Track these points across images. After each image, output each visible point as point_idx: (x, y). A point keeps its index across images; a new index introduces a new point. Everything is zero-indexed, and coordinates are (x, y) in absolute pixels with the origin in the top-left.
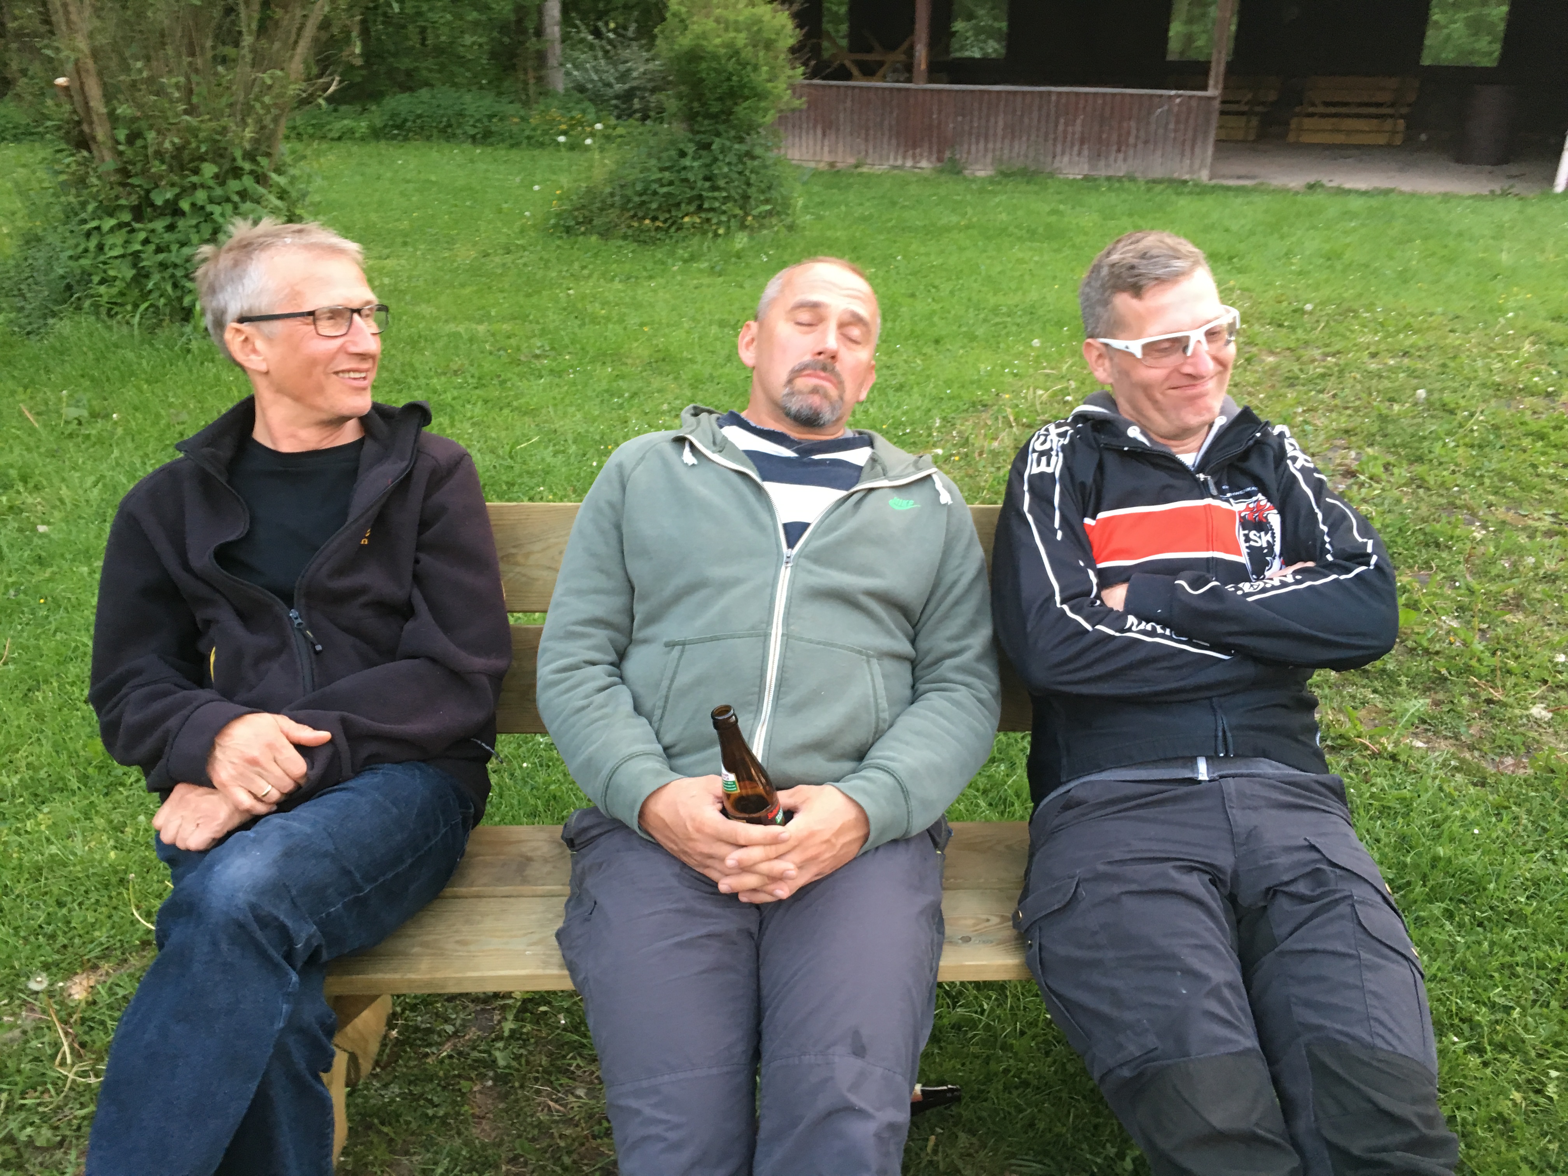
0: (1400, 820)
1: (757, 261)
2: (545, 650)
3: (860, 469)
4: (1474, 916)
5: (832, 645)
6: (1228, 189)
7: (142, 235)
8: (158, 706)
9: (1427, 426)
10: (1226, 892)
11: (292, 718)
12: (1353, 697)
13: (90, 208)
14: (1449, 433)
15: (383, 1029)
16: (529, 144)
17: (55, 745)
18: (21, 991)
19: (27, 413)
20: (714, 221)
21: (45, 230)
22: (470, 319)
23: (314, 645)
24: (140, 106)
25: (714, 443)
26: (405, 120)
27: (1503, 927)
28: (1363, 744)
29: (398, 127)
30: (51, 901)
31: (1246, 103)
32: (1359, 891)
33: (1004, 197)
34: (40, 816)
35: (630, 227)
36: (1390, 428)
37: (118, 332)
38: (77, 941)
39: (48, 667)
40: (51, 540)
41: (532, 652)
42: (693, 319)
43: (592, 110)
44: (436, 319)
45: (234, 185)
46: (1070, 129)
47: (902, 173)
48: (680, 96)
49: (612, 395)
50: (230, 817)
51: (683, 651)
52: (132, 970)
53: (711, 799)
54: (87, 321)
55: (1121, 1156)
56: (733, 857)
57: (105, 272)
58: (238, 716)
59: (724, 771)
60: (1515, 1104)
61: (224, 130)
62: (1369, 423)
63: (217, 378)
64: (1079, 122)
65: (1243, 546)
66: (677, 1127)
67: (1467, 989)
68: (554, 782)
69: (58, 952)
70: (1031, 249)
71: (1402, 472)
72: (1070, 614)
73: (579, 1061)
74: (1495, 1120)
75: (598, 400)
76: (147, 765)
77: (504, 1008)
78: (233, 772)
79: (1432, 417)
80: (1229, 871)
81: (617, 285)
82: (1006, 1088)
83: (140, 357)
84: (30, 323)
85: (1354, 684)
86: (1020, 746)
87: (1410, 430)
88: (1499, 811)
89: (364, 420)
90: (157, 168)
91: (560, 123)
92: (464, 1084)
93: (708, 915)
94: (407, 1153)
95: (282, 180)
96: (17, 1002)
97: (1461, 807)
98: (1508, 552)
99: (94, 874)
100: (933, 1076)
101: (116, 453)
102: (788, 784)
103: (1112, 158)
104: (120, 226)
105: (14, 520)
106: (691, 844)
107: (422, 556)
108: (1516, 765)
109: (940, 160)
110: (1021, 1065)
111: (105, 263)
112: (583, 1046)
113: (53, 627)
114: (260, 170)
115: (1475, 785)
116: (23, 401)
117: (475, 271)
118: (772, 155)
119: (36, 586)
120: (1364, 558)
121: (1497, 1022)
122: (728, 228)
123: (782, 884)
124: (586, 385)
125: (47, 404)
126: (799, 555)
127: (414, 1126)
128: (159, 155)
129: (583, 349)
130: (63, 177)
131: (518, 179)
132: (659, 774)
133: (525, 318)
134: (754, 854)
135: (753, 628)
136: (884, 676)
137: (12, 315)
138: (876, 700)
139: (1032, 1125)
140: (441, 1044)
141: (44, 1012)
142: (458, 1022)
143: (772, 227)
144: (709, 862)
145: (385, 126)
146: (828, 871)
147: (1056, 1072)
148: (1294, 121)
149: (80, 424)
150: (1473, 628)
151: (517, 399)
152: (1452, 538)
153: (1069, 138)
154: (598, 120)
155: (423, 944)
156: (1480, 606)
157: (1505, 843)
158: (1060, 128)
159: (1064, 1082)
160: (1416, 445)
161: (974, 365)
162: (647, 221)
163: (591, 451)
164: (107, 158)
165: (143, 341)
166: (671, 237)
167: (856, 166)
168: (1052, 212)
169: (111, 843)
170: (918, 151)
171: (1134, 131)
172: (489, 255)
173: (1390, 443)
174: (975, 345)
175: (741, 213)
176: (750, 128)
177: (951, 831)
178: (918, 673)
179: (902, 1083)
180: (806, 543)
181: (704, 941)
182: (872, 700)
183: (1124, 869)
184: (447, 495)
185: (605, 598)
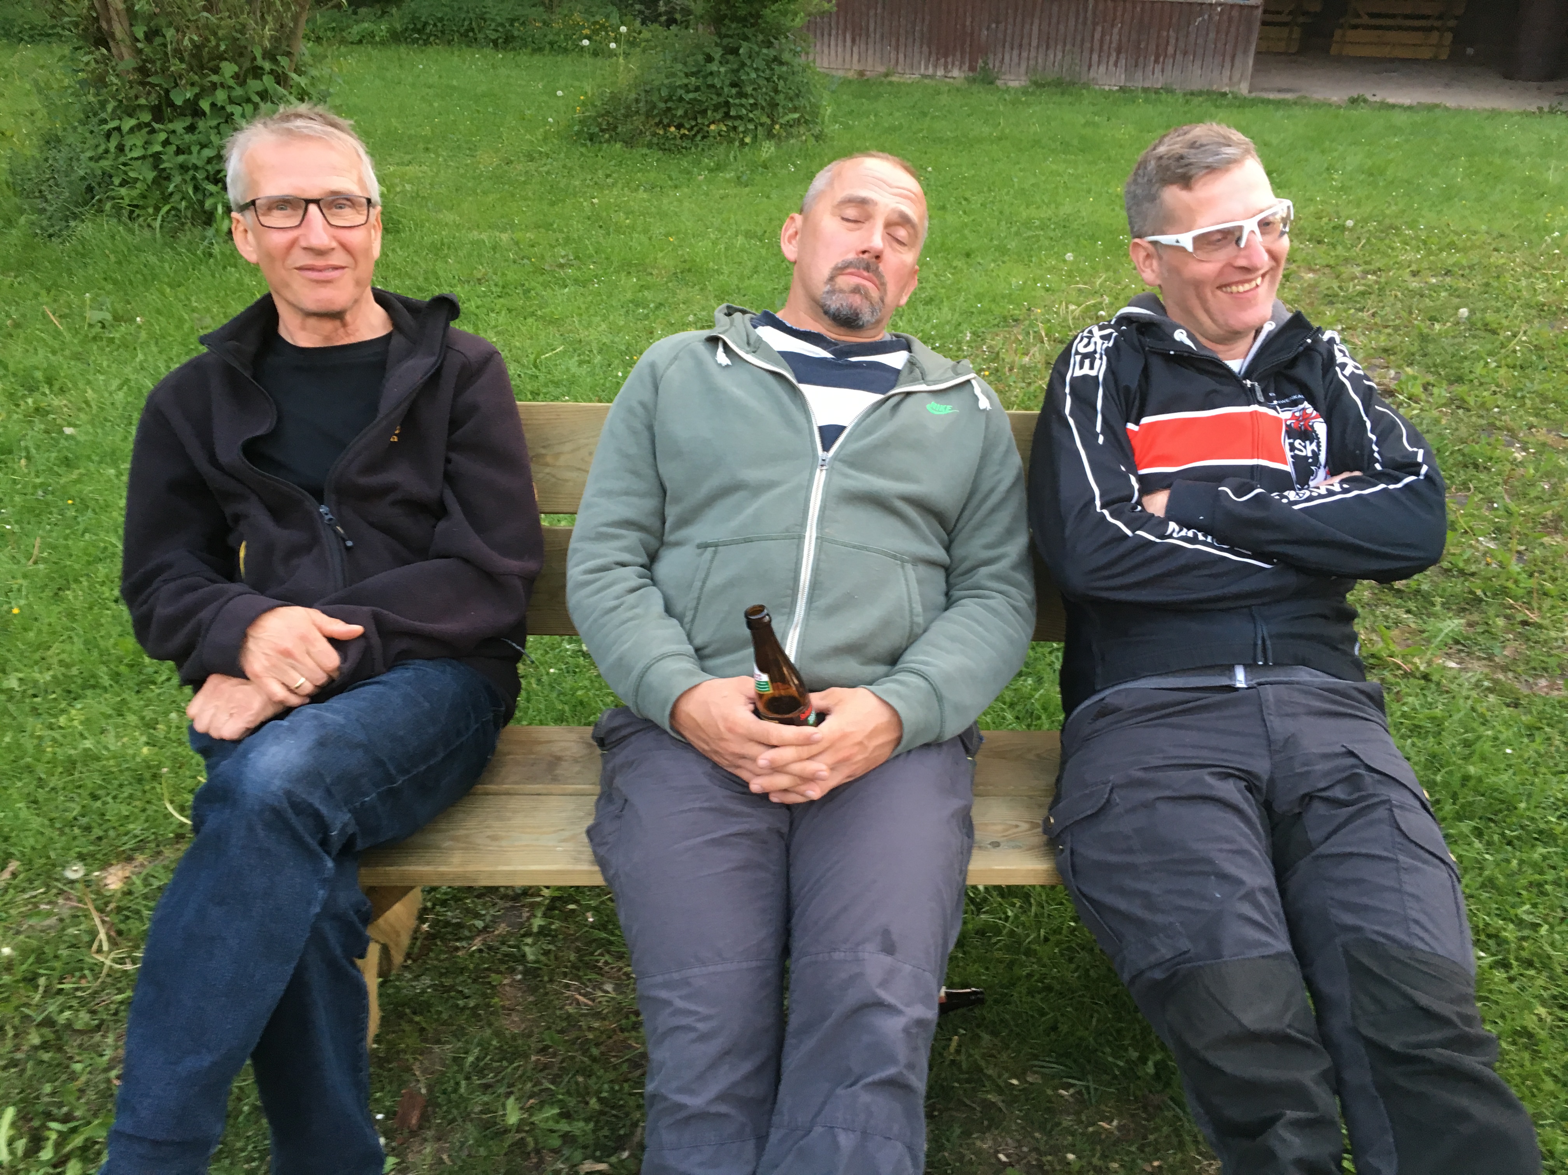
0: (1431, 739)
1: (784, 171)
2: (576, 550)
3: (898, 372)
4: (1503, 835)
5: (866, 549)
6: (1269, 102)
7: (163, 136)
8: (189, 598)
9: (1468, 345)
10: (1262, 799)
11: (324, 612)
12: (1386, 617)
13: (110, 108)
14: (1490, 354)
15: (413, 923)
16: (552, 50)
17: (86, 642)
18: (57, 880)
19: (51, 315)
20: (741, 129)
21: (65, 129)
22: (491, 227)
23: (344, 540)
25: (748, 344)
26: (425, 24)
27: (1533, 846)
28: (1395, 664)
29: (419, 31)
30: (85, 794)
31: (1290, 13)
32: (1396, 795)
33: (1038, 108)
34: (73, 712)
35: (655, 134)
36: (1431, 348)
37: (140, 236)
38: (112, 833)
39: (77, 566)
40: (78, 443)
41: (562, 554)
42: (719, 230)
43: (615, 14)
44: (458, 227)
45: (254, 85)
46: (1107, 37)
47: (933, 83)
49: (637, 306)
50: (263, 709)
51: (715, 552)
52: (166, 862)
53: (743, 700)
54: (108, 224)
55: (1143, 1060)
56: (765, 757)
57: (125, 173)
58: (271, 609)
59: (757, 671)
60: (1540, 1020)
61: (243, 29)
62: (1408, 342)
63: (240, 282)
64: (1116, 30)
65: (1289, 454)
66: (705, 1018)
67: (1494, 906)
68: (581, 688)
69: (92, 843)
70: (1065, 161)
71: (1442, 392)
72: (1110, 519)
73: (607, 957)
74: (1520, 1034)
75: (622, 311)
76: (180, 657)
77: (533, 906)
78: (266, 663)
79: (1474, 337)
80: (1265, 777)
81: (642, 194)
82: (1031, 993)
83: (162, 260)
84: (52, 226)
85: (1388, 604)
86: (1048, 660)
87: (1451, 350)
88: (1531, 731)
90: (176, 66)
91: (583, 27)
92: (494, 978)
93: (738, 814)
94: (438, 1042)
95: (302, 81)
96: (55, 891)
97: (1493, 727)
98: (1548, 475)
99: (128, 769)
100: (956, 979)
101: (140, 357)
102: (820, 687)
103: (1149, 70)
104: (139, 126)
105: (41, 422)
106: (723, 744)
107: (454, 456)
108: (1552, 687)
109: (972, 69)
110: (1044, 970)
111: (125, 164)
112: (611, 943)
113: (81, 527)
114: (279, 70)
115: (1508, 705)
116: (47, 304)
117: (497, 178)
118: (802, 60)
119: (64, 487)
120: (1413, 467)
121: (1524, 938)
122: (755, 137)
123: (813, 785)
124: (610, 295)
125: (70, 307)
126: (835, 458)
127: (445, 1016)
128: (178, 53)
129: (607, 258)
130: (82, 76)
131: (540, 86)
132: (691, 674)
133: (548, 226)
134: (786, 754)
135: (787, 530)
136: (920, 582)
137: (34, 217)
138: (910, 603)
139: (1054, 1028)
140: (472, 938)
141: (80, 900)
142: (488, 917)
143: (799, 135)
144: (741, 762)
145: (406, 30)
146: (859, 773)
147: (1079, 977)
148: (1338, 33)
149: (103, 327)
150: (1510, 550)
151: (541, 308)
152: (1491, 459)
153: (1106, 47)
154: (623, 23)
155: (454, 839)
156: (1518, 528)
157: (1537, 764)
158: (1097, 36)
159: (1087, 987)
160: (1457, 365)
161: (1006, 279)
162: (673, 129)
163: (616, 362)
164: (126, 56)
165: (165, 244)
166: (697, 146)
167: (887, 75)
168: (1087, 124)
169: (144, 739)
170: (950, 60)
171: (1172, 41)
172: (512, 162)
173: (1430, 362)
174: (1006, 258)
175: (769, 121)
176: (779, 32)
177: (981, 739)
178: (952, 580)
179: (931, 979)
180: (842, 446)
181: (734, 839)
182: (906, 605)
183: (1160, 774)
184: (477, 393)
185: (634, 500)
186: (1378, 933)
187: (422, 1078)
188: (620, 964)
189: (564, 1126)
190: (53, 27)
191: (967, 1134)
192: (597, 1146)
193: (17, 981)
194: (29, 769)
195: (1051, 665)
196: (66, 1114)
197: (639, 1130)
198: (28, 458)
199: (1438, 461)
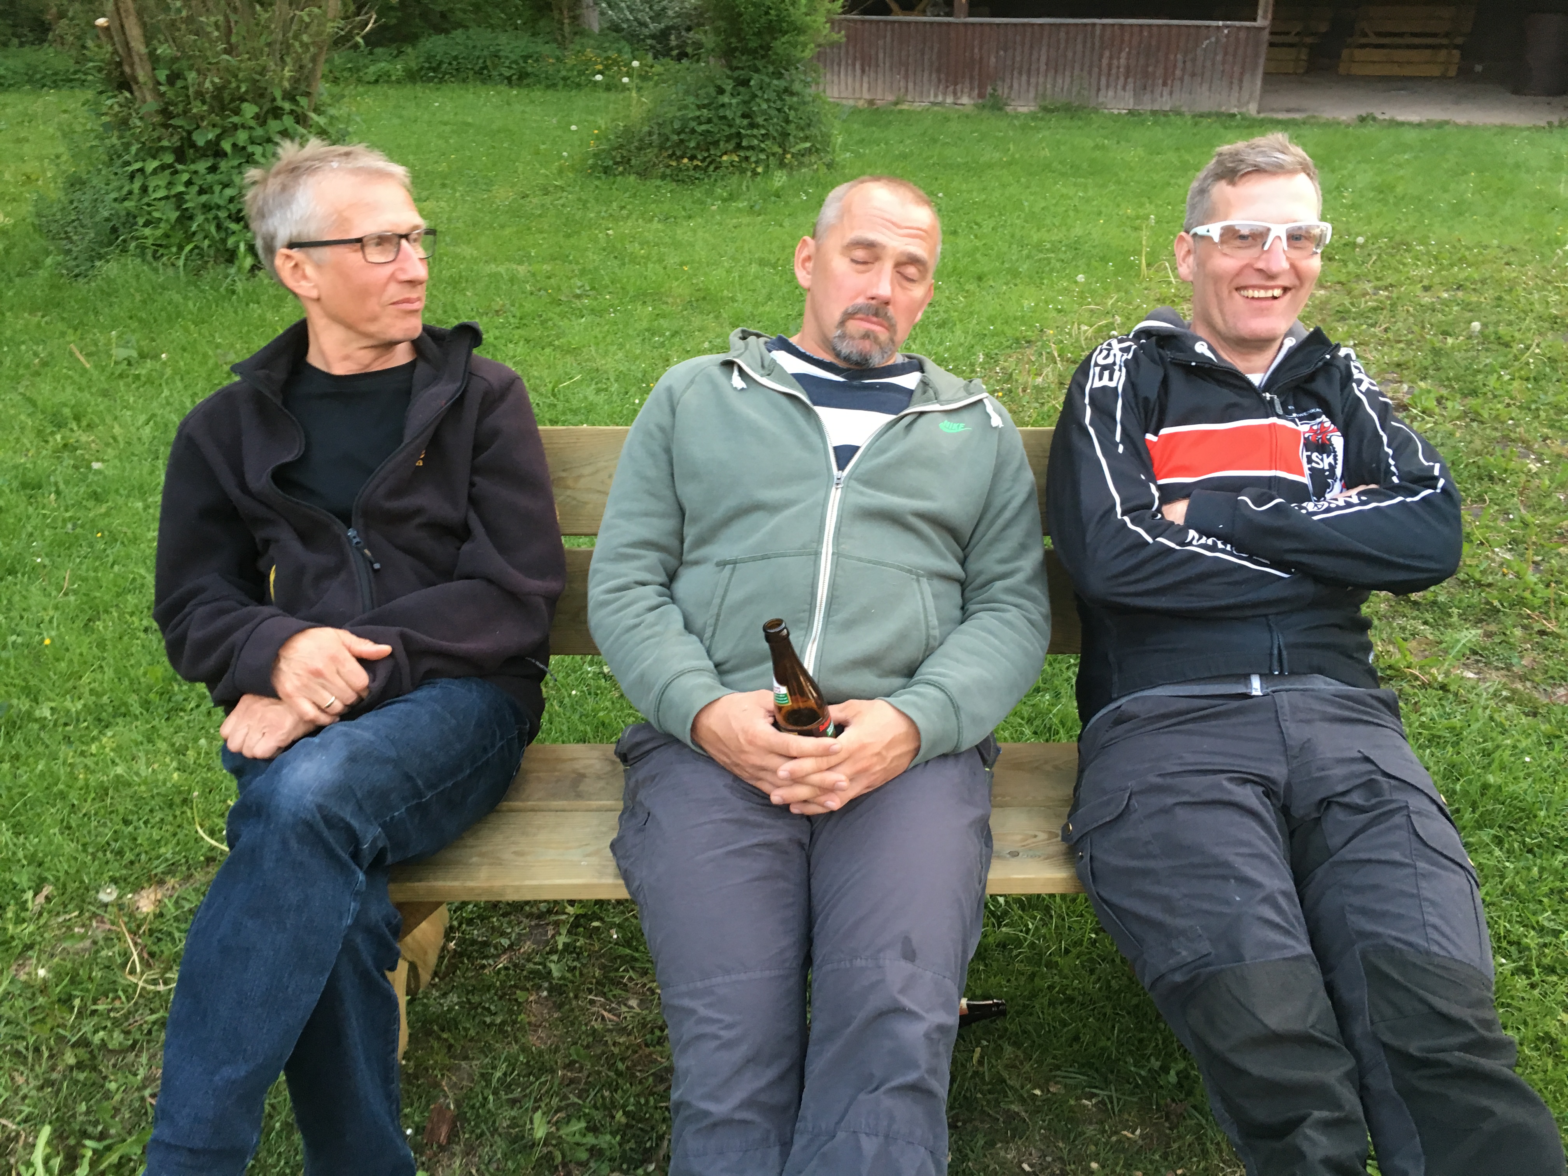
0: (1450, 749)
1: (796, 200)
2: (597, 571)
3: (910, 392)
4: (1524, 843)
5: (881, 563)
6: (1277, 122)
7: (185, 177)
8: (221, 621)
9: (1482, 358)
10: (1279, 805)
11: (353, 632)
12: (1403, 629)
13: (134, 149)
14: (1504, 367)
15: (440, 941)
16: (565, 85)
17: (116, 671)
18: (90, 903)
19: (78, 354)
20: (753, 159)
21: (89, 172)
22: (508, 260)
23: (372, 564)
24: (180, 47)
25: (763, 366)
26: (441, 63)
27: (1553, 854)
28: (1412, 674)
29: (434, 70)
30: (117, 819)
31: (1298, 34)
32: (1416, 802)
33: (1047, 133)
34: (105, 740)
35: (669, 166)
36: (1444, 361)
37: (164, 275)
38: (143, 857)
39: (107, 598)
40: (105, 477)
42: (733, 258)
43: (627, 49)
44: (475, 260)
45: (274, 125)
46: (1115, 62)
47: (943, 110)
48: (717, 31)
49: (653, 334)
50: (295, 727)
51: (734, 569)
52: (197, 885)
53: (762, 712)
54: (133, 263)
55: (1165, 1069)
56: (785, 769)
57: (149, 213)
58: (301, 630)
59: (776, 684)
61: (263, 71)
62: (1421, 357)
63: (262, 318)
64: (1124, 55)
65: (1306, 466)
66: (730, 1027)
67: (1515, 913)
68: (603, 709)
69: (125, 867)
70: (1075, 185)
71: (1455, 406)
72: (1130, 526)
73: (631, 973)
74: (1543, 1040)
75: (639, 340)
76: (212, 681)
77: (557, 924)
78: (298, 683)
79: (1487, 350)
80: (1282, 782)
81: (656, 225)
82: (1051, 1004)
83: (186, 298)
84: (77, 266)
85: (1405, 616)
86: (1065, 676)
87: (1464, 363)
88: (1551, 740)
89: (416, 344)
90: (197, 108)
91: (596, 63)
92: (520, 995)
93: (759, 826)
94: (466, 1058)
95: (322, 121)
96: (88, 914)
97: (1512, 736)
98: (1563, 486)
99: (159, 794)
100: (979, 992)
101: (166, 393)
102: (838, 700)
103: (1157, 94)
104: (163, 167)
105: (70, 458)
106: (743, 757)
107: (477, 479)
109: (981, 95)
110: (1065, 982)
111: (149, 205)
112: (636, 960)
113: (111, 559)
114: (299, 110)
115: (1527, 715)
116: (74, 342)
117: (515, 212)
118: (812, 90)
119: (93, 521)
120: (1429, 481)
121: (1545, 945)
122: (768, 166)
123: (832, 796)
124: (626, 324)
125: (96, 345)
126: (850, 477)
127: (472, 1033)
128: (200, 95)
129: (623, 288)
130: (105, 119)
131: (554, 121)
132: (711, 688)
133: (565, 258)
134: (805, 765)
135: (804, 546)
136: (935, 596)
137: (60, 258)
138: (926, 617)
139: (1076, 1038)
140: (499, 956)
141: (113, 923)
142: (514, 936)
143: (811, 164)
144: (762, 774)
145: (422, 68)
146: (878, 784)
147: (1100, 989)
148: (1345, 53)
149: (129, 364)
150: (1526, 561)
151: (558, 338)
152: (1506, 471)
153: (1114, 71)
154: (635, 58)
155: (482, 855)
156: (1534, 539)
157: (1557, 772)
158: (1105, 61)
159: (1108, 998)
160: (1470, 378)
161: (1018, 301)
162: (686, 160)
163: (634, 389)
164: (149, 98)
165: (188, 283)
166: (709, 176)
167: (896, 104)
168: (1097, 147)
169: (174, 764)
170: (959, 87)
171: (1180, 65)
172: (527, 196)
173: (1443, 377)
174: (1018, 281)
175: (780, 151)
176: (789, 63)
177: (998, 750)
178: (968, 594)
179: (951, 987)
180: (856, 466)
181: (757, 850)
182: (922, 617)
183: (1177, 781)
184: (500, 418)
185: (655, 521)
186: (1397, 939)
187: (450, 1095)
188: (645, 980)
189: (590, 1140)
190: (75, 72)
191: (991, 1144)
192: (624, 1158)
193: (53, 1003)
194: (63, 796)
195: (1068, 680)
196: (101, 1133)
197: (666, 1143)
198: (58, 493)
199: (1453, 474)
